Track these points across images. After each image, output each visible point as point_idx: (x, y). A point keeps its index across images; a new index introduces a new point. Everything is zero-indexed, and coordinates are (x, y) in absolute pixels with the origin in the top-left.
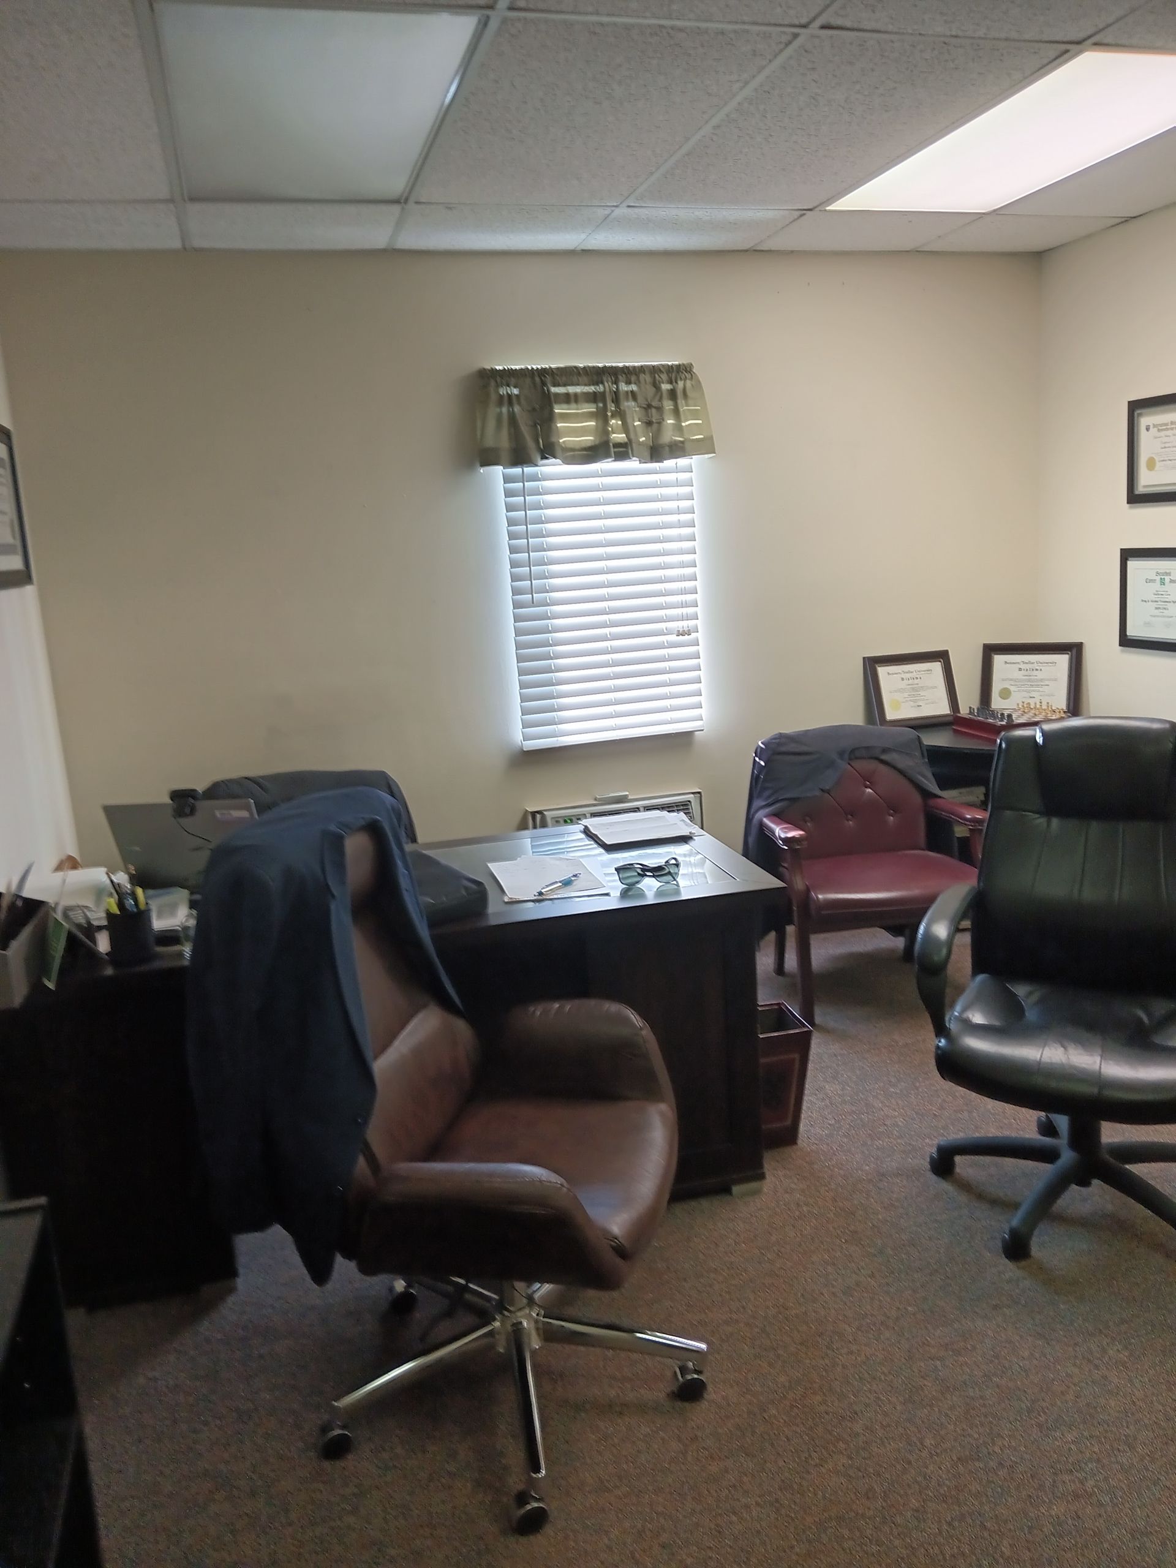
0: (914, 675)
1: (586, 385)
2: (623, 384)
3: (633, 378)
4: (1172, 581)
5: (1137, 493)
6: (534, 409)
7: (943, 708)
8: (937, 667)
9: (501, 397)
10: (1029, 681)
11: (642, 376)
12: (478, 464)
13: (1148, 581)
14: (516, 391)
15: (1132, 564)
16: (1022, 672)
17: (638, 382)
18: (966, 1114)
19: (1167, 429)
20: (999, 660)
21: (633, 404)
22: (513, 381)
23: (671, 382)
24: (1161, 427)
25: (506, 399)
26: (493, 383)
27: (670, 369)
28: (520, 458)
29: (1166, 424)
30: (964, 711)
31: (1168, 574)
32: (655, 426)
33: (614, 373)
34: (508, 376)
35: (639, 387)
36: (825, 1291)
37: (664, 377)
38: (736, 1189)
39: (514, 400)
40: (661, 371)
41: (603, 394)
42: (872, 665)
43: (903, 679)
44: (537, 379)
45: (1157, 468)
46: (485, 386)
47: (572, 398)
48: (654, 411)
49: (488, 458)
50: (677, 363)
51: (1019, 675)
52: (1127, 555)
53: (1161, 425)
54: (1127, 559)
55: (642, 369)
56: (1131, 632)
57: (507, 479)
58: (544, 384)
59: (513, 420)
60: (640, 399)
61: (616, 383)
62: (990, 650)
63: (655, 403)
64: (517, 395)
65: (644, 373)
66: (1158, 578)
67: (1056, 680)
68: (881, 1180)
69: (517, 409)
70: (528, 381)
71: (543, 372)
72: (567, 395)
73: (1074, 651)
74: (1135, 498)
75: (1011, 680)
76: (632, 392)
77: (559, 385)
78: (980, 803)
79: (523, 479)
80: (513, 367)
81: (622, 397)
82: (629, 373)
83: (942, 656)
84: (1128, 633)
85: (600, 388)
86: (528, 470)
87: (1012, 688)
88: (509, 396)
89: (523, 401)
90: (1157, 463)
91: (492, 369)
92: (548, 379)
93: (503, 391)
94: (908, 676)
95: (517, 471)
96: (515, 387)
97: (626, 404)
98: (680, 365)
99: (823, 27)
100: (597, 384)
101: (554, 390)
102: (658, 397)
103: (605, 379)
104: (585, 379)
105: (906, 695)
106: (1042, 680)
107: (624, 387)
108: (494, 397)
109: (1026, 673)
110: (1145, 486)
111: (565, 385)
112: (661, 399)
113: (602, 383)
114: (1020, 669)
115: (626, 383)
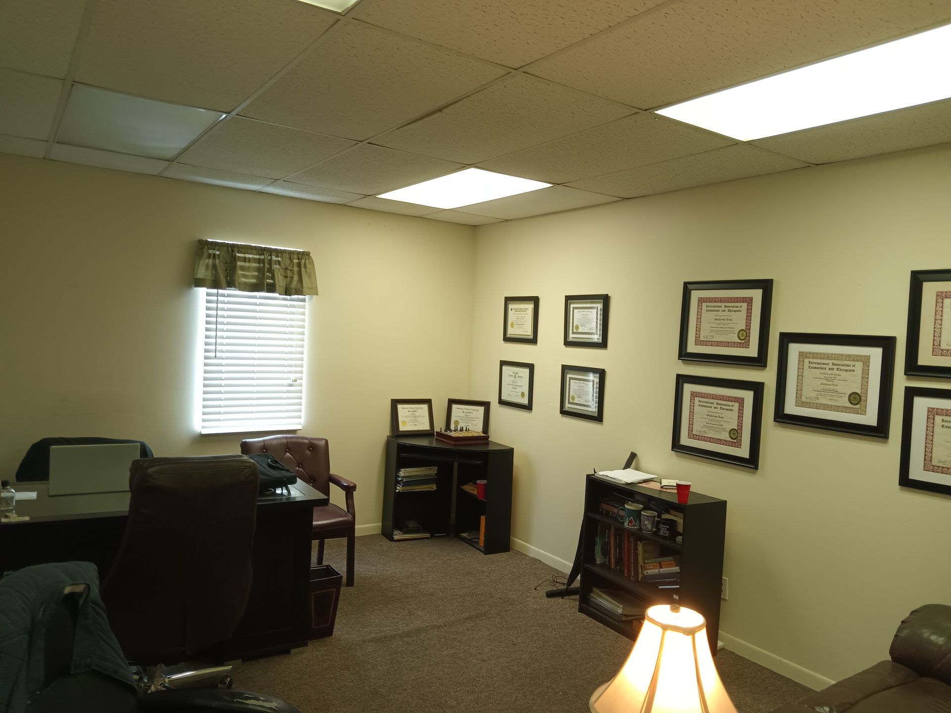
0: (415, 410)
1: (255, 255)
2: (274, 257)
3: (280, 255)
4: (519, 377)
5: (507, 337)
6: (227, 263)
7: (427, 427)
8: (425, 407)
9: (210, 254)
10: (467, 418)
11: (284, 254)
12: (193, 287)
13: (511, 376)
14: (218, 253)
15: (504, 368)
16: (465, 414)
17: (282, 257)
18: (408, 617)
19: (518, 311)
20: (455, 407)
21: (278, 266)
22: (217, 248)
23: (299, 259)
24: (517, 310)
25: (212, 255)
26: (206, 247)
27: (299, 253)
28: (216, 285)
29: (518, 309)
30: (437, 429)
31: (517, 373)
32: (289, 279)
33: (270, 251)
34: (214, 245)
35: (282, 259)
36: (329, 689)
37: (295, 256)
38: (293, 651)
39: (217, 257)
40: (294, 253)
41: (264, 260)
42: (395, 403)
43: (409, 411)
44: (230, 248)
45: (514, 327)
46: (203, 248)
47: (247, 260)
48: (289, 271)
49: (199, 283)
50: (302, 250)
51: (463, 415)
52: (503, 363)
53: (516, 309)
54: (502, 365)
55: (285, 251)
56: (504, 398)
57: (208, 294)
58: (233, 251)
59: (214, 267)
60: (282, 264)
61: (271, 256)
62: (452, 402)
63: (290, 268)
64: (218, 255)
65: (285, 253)
66: (513, 375)
67: (478, 418)
68: (363, 644)
69: (217, 261)
70: (225, 248)
71: (233, 246)
72: (245, 258)
73: (486, 405)
74: (507, 339)
75: (459, 417)
76: (279, 261)
77: (241, 253)
78: (435, 475)
79: (217, 295)
80: (218, 241)
81: (273, 263)
82: (278, 252)
83: (428, 402)
84: (502, 398)
85: (262, 257)
86: (221, 291)
87: (460, 421)
88: (214, 255)
89: (221, 257)
90: (515, 325)
91: (206, 241)
92: (236, 250)
93: (211, 251)
94: (412, 410)
95: (214, 291)
96: (218, 251)
97: (275, 266)
98: (303, 252)
99: (368, 143)
100: (261, 255)
101: (238, 255)
102: (291, 265)
103: (265, 253)
104: (255, 252)
105: (410, 419)
106: (472, 418)
107: (274, 258)
108: (206, 254)
109: (466, 414)
110: (510, 334)
111: (244, 253)
112: (293, 266)
113: (264, 255)
114: (463, 412)
115: (276, 257)
